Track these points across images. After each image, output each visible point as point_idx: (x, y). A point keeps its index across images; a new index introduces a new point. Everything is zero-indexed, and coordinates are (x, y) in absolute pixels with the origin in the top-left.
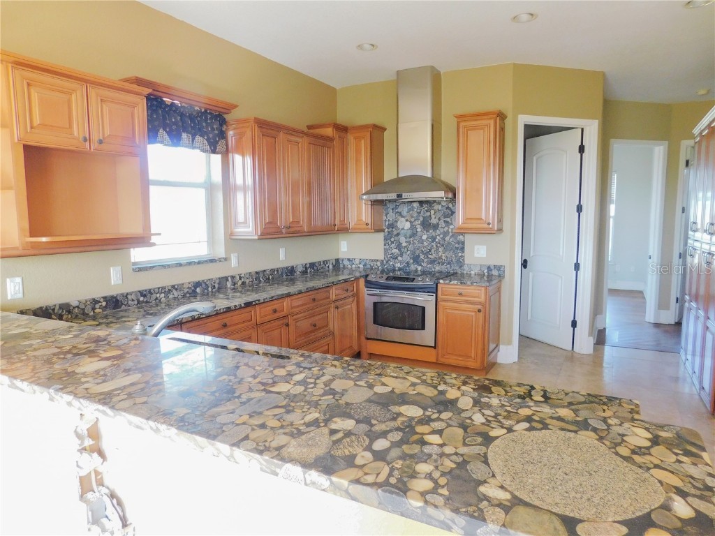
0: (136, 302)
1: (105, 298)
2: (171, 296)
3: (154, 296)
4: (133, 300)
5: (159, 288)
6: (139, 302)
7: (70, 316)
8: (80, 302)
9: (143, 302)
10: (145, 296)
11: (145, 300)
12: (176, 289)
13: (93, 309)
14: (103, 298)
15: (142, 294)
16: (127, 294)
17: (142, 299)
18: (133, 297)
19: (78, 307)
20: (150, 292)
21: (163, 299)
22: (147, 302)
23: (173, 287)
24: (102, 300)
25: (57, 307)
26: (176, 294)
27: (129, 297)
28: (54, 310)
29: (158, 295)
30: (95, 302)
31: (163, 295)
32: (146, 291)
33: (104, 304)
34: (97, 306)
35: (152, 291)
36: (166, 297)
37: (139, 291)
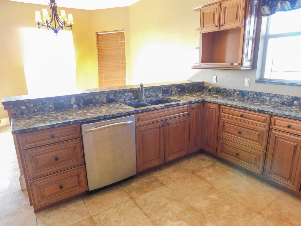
0: (252, 97)
1: (239, 91)
2: (273, 100)
3: (263, 97)
4: (251, 95)
5: (266, 94)
6: (254, 97)
7: (226, 93)
8: (229, 89)
9: (256, 98)
10: (257, 95)
11: (257, 97)
12: (278, 97)
13: (234, 94)
14: (238, 90)
15: (256, 93)
16: (249, 92)
17: (255, 96)
18: (251, 94)
19: (229, 91)
20: (260, 93)
21: (268, 100)
22: (258, 98)
23: (276, 95)
24: (237, 91)
25: (222, 89)
26: (277, 100)
27: (249, 93)
28: (221, 90)
29: (265, 97)
30: (235, 91)
31: (268, 98)
32: (258, 93)
33: (238, 93)
34: (235, 93)
35: (262, 94)
36: (270, 99)
37: (255, 92)
